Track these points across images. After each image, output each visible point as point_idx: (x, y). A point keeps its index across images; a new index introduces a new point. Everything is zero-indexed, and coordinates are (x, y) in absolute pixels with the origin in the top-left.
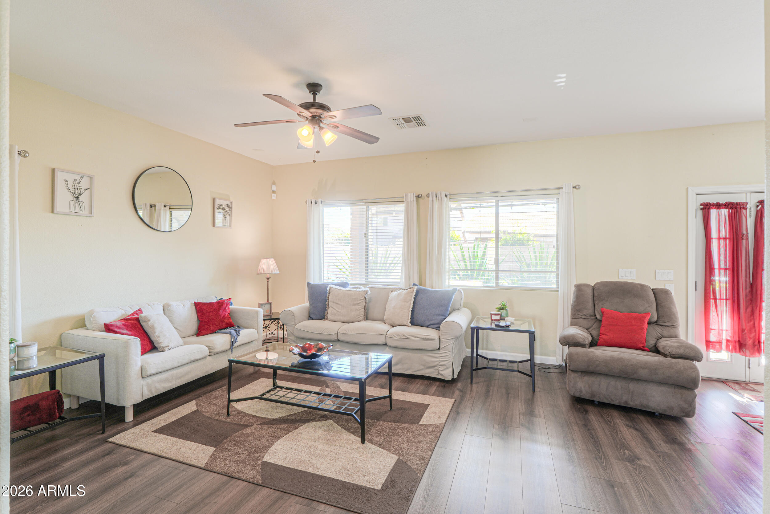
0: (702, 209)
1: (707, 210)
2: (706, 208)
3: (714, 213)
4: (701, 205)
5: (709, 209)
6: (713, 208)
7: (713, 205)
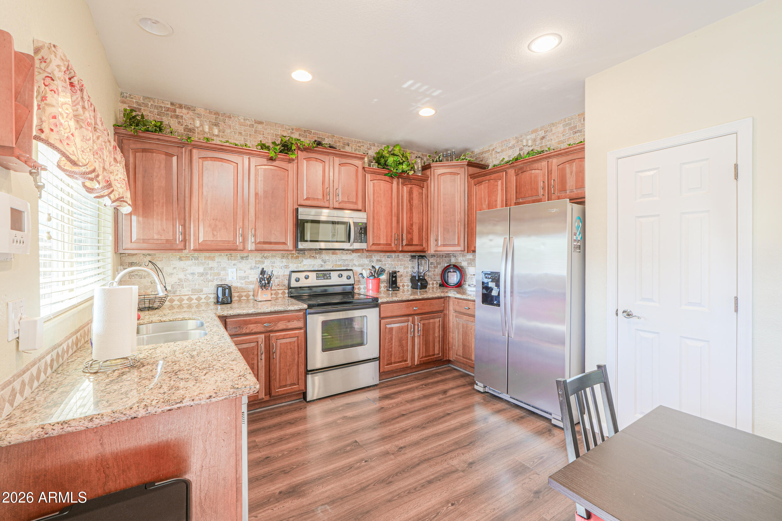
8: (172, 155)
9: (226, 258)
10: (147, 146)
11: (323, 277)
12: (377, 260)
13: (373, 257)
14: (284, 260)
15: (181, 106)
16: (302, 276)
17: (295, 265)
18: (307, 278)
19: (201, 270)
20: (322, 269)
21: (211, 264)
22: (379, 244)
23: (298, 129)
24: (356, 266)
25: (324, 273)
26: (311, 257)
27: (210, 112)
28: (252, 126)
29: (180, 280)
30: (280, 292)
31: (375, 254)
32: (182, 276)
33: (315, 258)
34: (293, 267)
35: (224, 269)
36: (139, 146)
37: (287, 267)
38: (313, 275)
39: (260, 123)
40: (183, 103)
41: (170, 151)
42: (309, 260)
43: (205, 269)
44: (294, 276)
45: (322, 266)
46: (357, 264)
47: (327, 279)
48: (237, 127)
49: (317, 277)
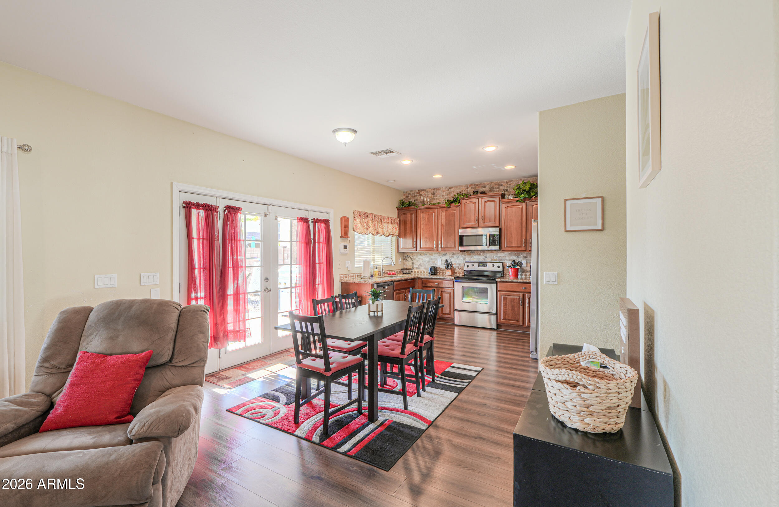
0: (184, 207)
1: (189, 208)
2: (188, 206)
3: (194, 211)
4: (184, 203)
5: (190, 208)
6: (193, 208)
7: (194, 204)
8: (413, 214)
9: (437, 254)
10: (405, 212)
11: (483, 266)
12: (523, 257)
13: (521, 255)
14: (463, 256)
15: (421, 191)
16: (470, 264)
17: (469, 259)
18: (473, 265)
19: (428, 259)
20: (485, 261)
21: (432, 257)
22: (512, 247)
23: (470, 185)
24: (507, 260)
25: (482, 264)
26: (477, 254)
27: (432, 190)
28: (448, 190)
29: (421, 263)
30: (461, 272)
31: (523, 253)
32: (421, 262)
33: (480, 255)
34: (468, 260)
35: (437, 259)
36: (403, 213)
37: (464, 259)
38: (476, 265)
39: (452, 188)
40: (422, 189)
41: (412, 212)
42: (476, 256)
43: (429, 259)
44: (467, 264)
45: (484, 260)
46: (508, 259)
47: (485, 267)
48: (442, 193)
49: (479, 265)
